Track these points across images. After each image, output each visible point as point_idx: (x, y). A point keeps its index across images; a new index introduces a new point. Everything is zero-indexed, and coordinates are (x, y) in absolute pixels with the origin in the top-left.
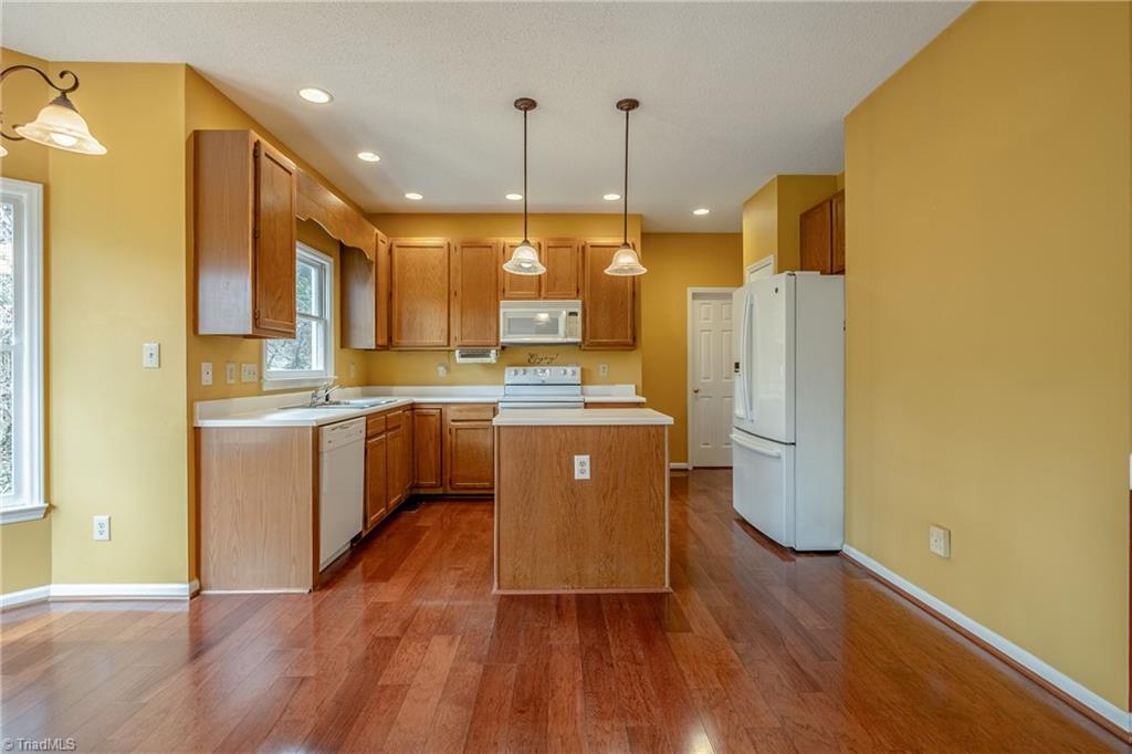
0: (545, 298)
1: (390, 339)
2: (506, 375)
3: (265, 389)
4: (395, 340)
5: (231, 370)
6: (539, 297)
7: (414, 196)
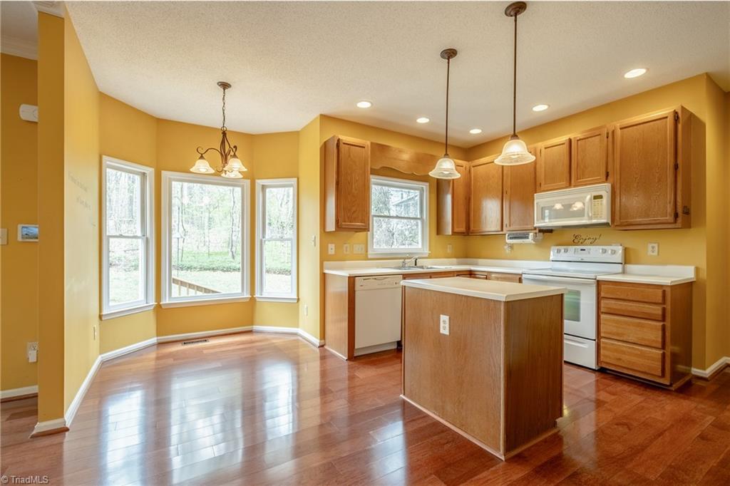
0: (575, 186)
1: (468, 227)
2: (552, 253)
3: (369, 257)
4: (472, 228)
5: (346, 248)
6: (570, 185)
7: (475, 131)
